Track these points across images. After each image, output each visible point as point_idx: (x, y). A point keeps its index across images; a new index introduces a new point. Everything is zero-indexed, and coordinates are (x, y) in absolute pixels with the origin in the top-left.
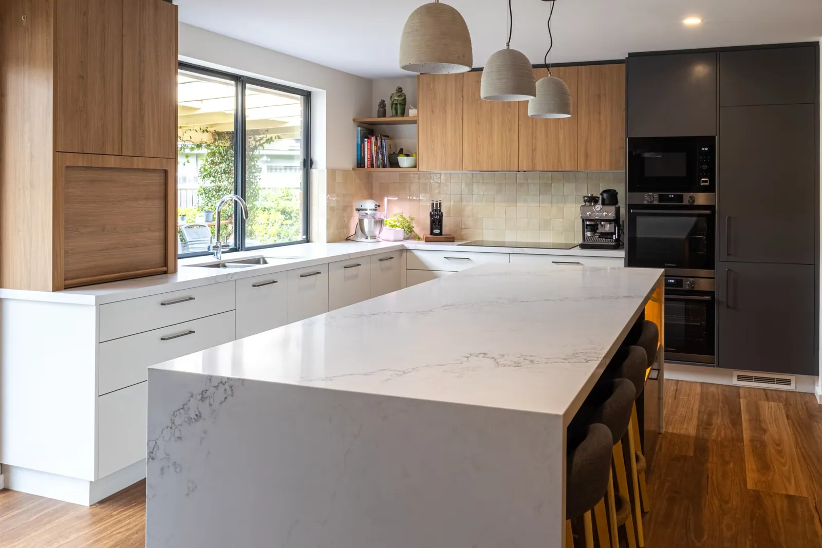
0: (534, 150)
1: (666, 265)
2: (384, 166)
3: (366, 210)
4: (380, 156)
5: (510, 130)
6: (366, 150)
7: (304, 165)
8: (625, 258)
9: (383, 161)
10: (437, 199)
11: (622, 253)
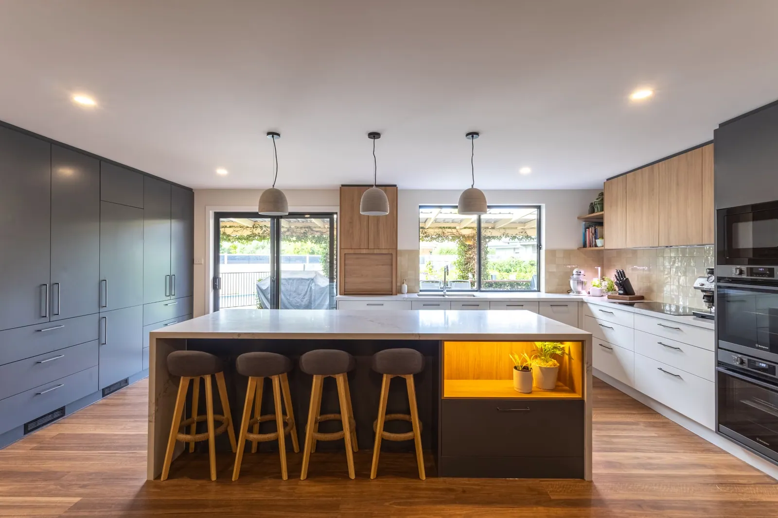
1: (757, 345)
4: (594, 239)
6: (587, 236)
8: (715, 330)
10: (620, 269)
11: (711, 325)
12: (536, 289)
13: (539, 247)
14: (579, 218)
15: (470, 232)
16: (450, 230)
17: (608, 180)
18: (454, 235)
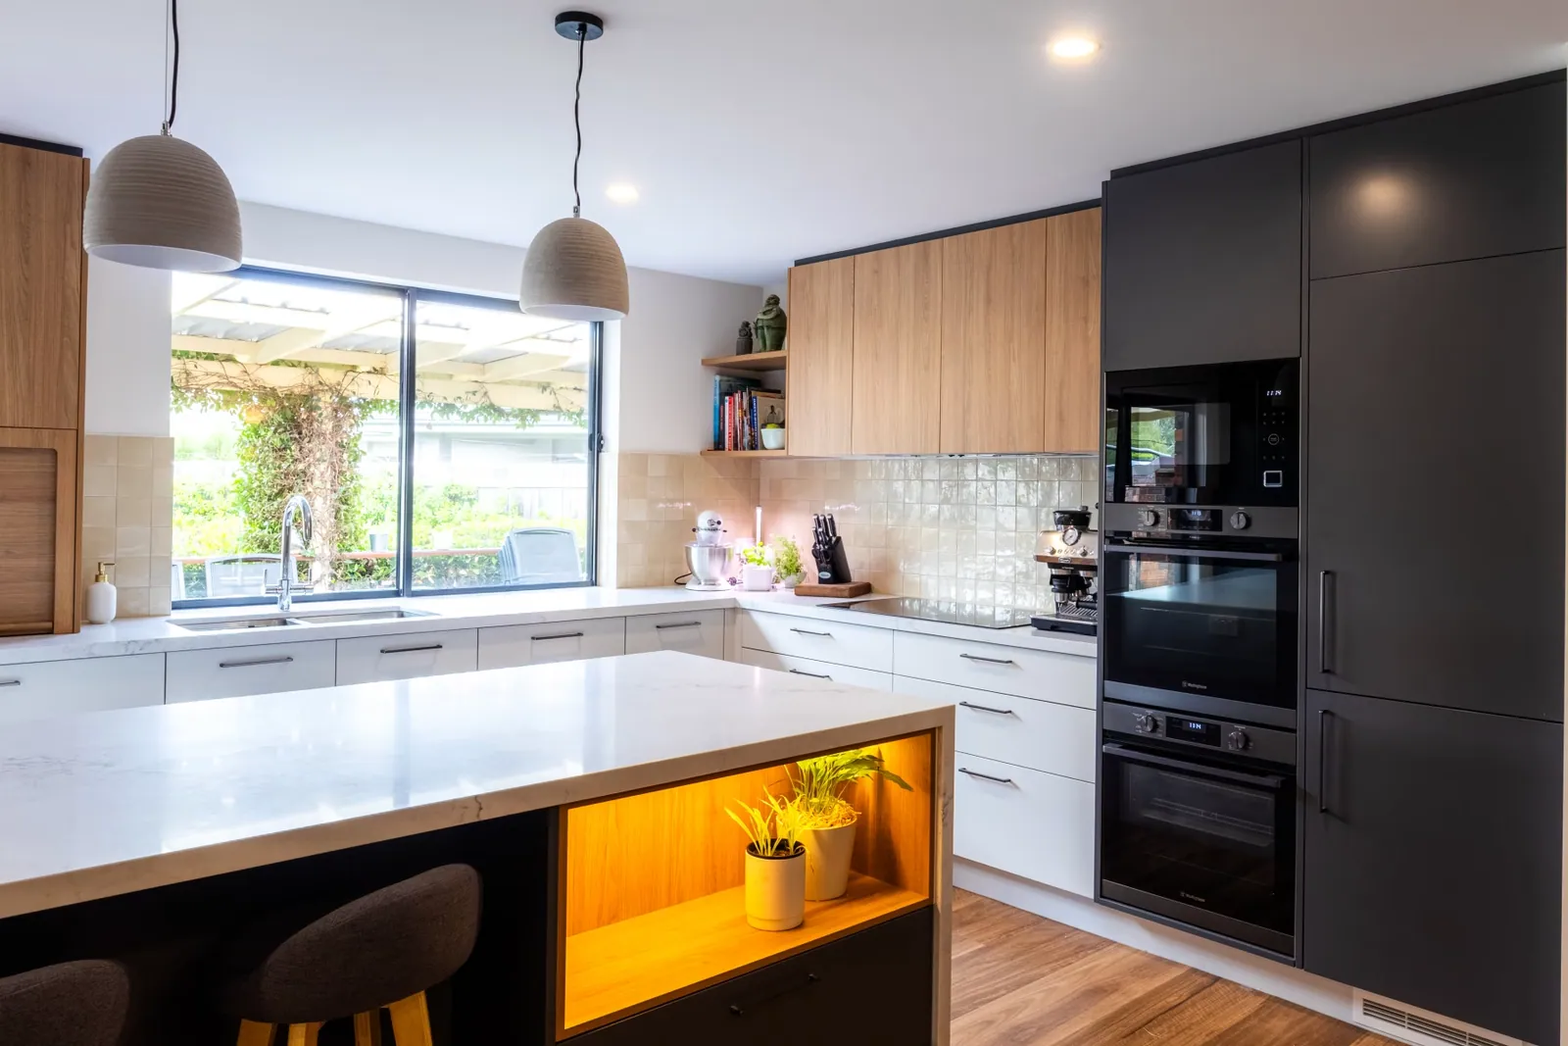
1: (1184, 684)
4: (747, 427)
6: (727, 417)
7: (591, 446)
8: (1098, 658)
9: (752, 437)
10: (824, 511)
11: (1090, 646)
12: (584, 577)
13: (596, 442)
14: (704, 362)
15: (299, 381)
16: (213, 366)
17: (798, 263)
18: (235, 386)
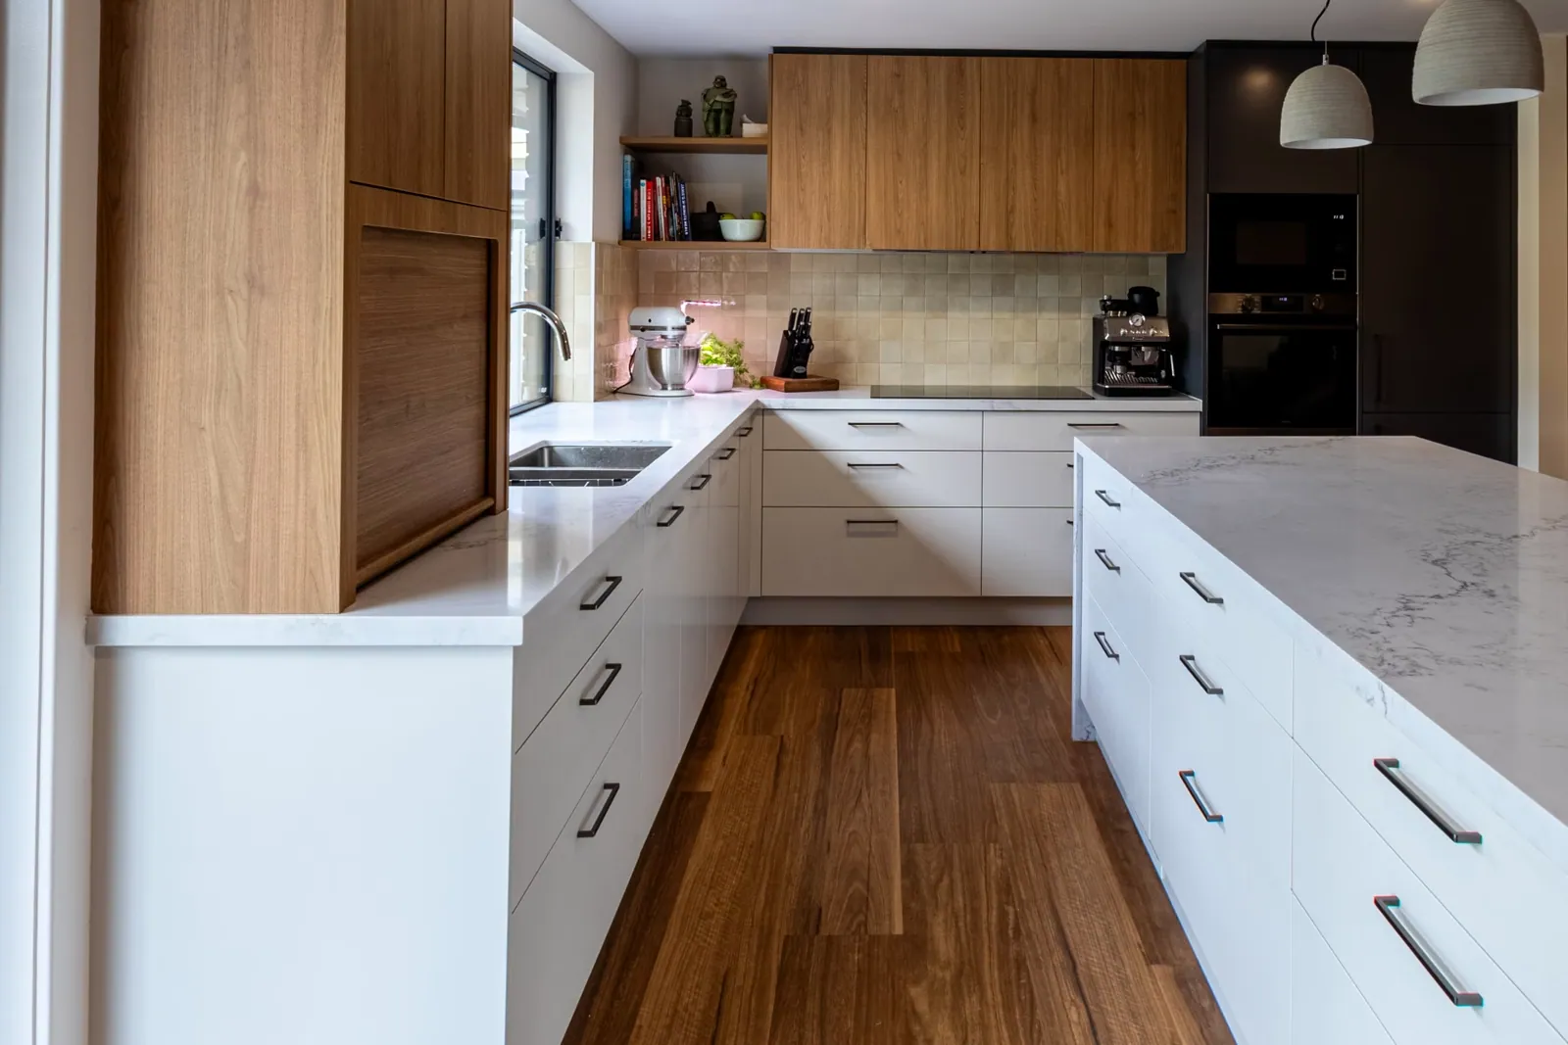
0: (1010, 212)
2: (682, 238)
3: (664, 328)
4: (675, 216)
5: (963, 173)
6: (643, 202)
7: (542, 234)
8: (1201, 411)
9: (682, 229)
11: (1197, 404)
13: (549, 229)
14: (621, 139)
